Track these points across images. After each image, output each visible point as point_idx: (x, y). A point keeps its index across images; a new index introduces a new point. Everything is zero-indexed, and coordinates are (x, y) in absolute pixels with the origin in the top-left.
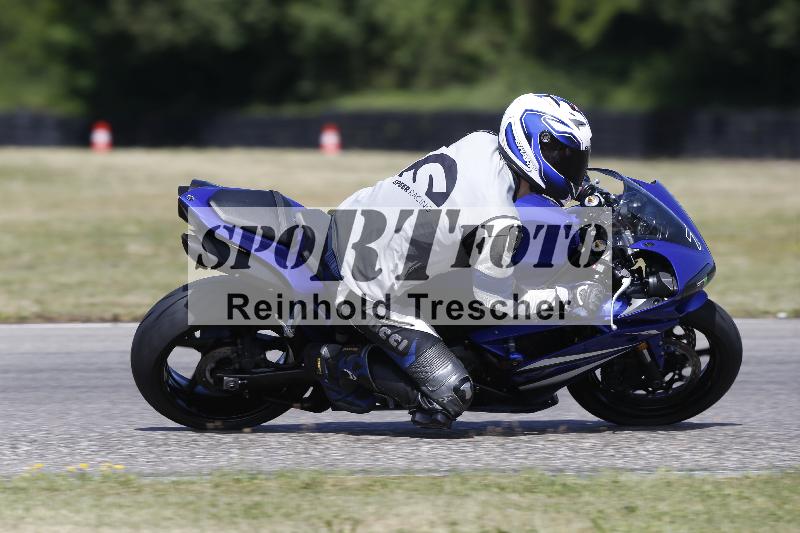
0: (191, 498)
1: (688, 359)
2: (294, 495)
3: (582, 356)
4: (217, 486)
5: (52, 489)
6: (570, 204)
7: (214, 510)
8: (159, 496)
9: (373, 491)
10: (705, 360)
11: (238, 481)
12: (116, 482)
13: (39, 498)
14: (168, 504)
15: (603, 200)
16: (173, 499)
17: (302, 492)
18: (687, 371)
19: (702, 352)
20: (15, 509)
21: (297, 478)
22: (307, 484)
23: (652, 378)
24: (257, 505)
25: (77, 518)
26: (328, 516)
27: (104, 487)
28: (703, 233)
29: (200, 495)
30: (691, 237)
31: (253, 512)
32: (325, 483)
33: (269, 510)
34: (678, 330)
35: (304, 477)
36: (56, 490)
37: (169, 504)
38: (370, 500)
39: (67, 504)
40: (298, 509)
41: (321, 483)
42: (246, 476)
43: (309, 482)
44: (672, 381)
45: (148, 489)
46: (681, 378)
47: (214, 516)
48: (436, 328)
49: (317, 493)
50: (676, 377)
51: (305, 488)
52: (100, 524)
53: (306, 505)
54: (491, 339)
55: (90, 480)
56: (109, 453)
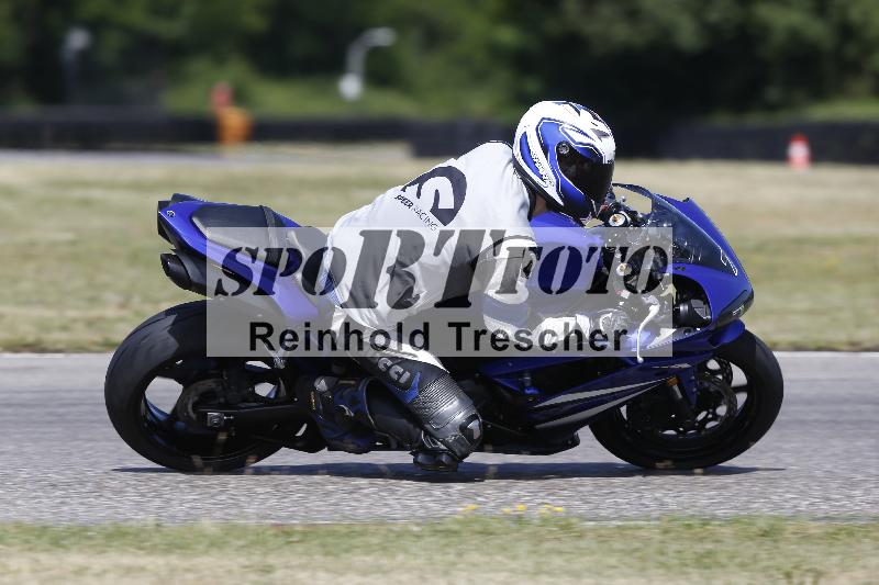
0: (637, 545)
1: (722, 397)
2: (750, 543)
3: (610, 391)
4: (666, 532)
5: (486, 533)
6: (591, 223)
7: (662, 559)
8: (603, 542)
9: (839, 540)
10: (742, 398)
11: (689, 526)
12: (556, 525)
13: (474, 542)
14: (612, 551)
15: (629, 219)
16: (617, 545)
17: (760, 539)
18: (722, 410)
19: (739, 389)
20: (448, 554)
21: (754, 524)
22: (765, 531)
23: (683, 417)
24: (709, 554)
25: (514, 565)
26: (788, 567)
27: (543, 531)
28: (740, 257)
29: (647, 542)
30: (725, 260)
31: (705, 561)
32: (785, 530)
33: (723, 559)
34: (713, 365)
35: (762, 524)
36: (491, 534)
37: (614, 551)
38: (833, 550)
39: (503, 549)
40: (755, 558)
41: (780, 531)
42: (697, 522)
43: (768, 529)
44: (706, 420)
45: (591, 535)
46: (716, 417)
47: (662, 565)
48: (442, 360)
49: (776, 541)
50: (710, 416)
51: (763, 535)
52: (538, 572)
53: (763, 555)
54: (503, 372)
55: (528, 523)
56: (549, 495)
